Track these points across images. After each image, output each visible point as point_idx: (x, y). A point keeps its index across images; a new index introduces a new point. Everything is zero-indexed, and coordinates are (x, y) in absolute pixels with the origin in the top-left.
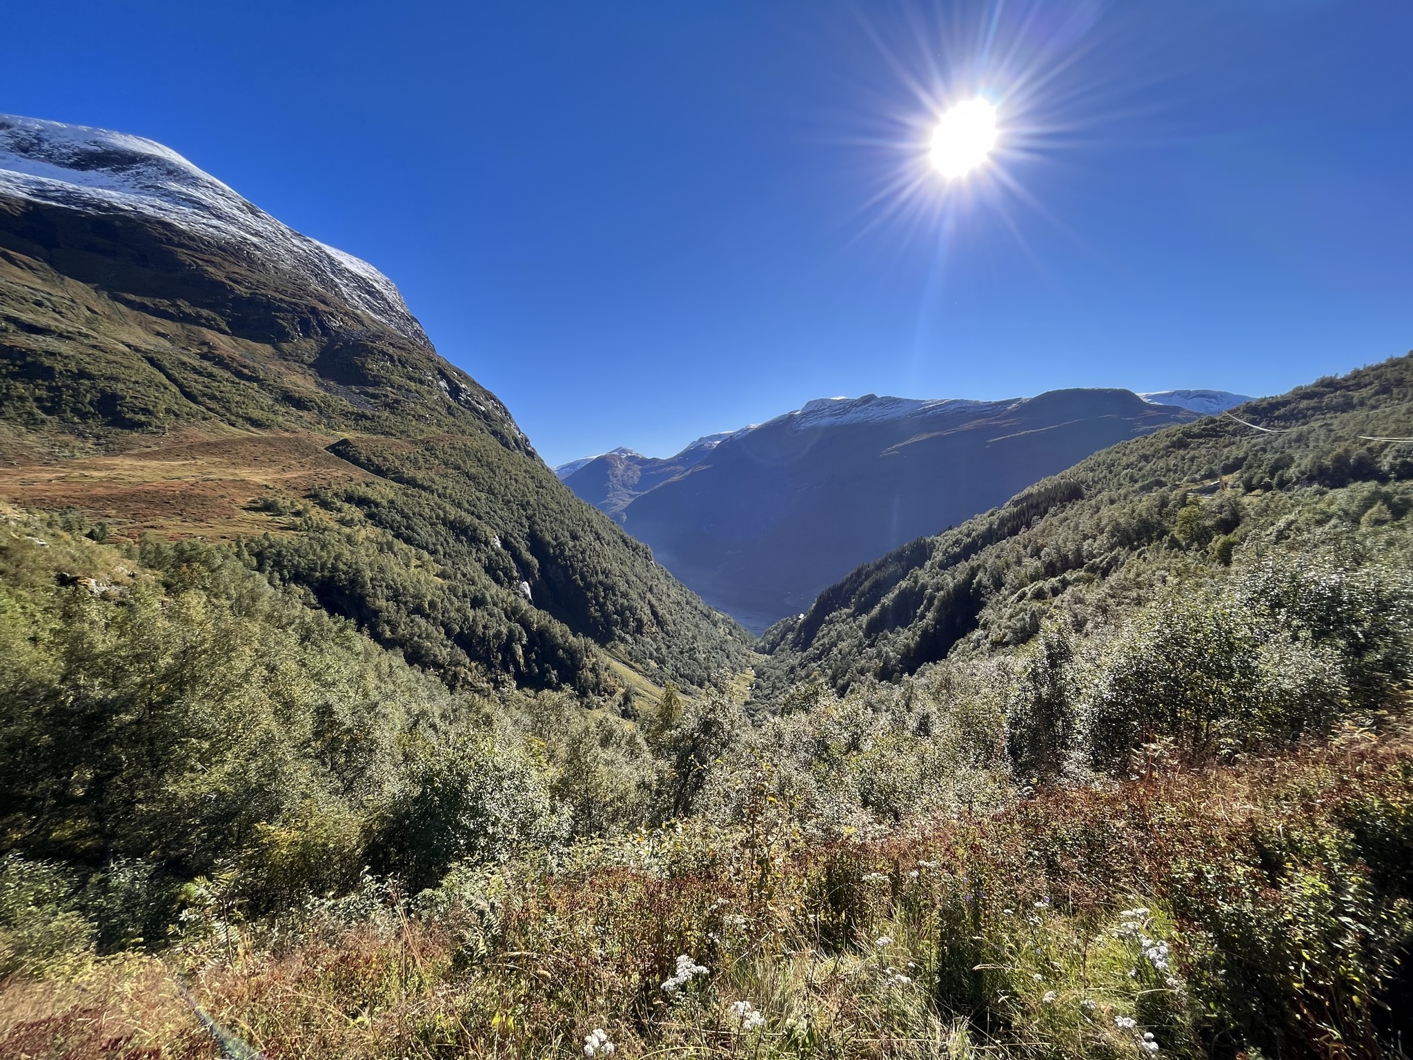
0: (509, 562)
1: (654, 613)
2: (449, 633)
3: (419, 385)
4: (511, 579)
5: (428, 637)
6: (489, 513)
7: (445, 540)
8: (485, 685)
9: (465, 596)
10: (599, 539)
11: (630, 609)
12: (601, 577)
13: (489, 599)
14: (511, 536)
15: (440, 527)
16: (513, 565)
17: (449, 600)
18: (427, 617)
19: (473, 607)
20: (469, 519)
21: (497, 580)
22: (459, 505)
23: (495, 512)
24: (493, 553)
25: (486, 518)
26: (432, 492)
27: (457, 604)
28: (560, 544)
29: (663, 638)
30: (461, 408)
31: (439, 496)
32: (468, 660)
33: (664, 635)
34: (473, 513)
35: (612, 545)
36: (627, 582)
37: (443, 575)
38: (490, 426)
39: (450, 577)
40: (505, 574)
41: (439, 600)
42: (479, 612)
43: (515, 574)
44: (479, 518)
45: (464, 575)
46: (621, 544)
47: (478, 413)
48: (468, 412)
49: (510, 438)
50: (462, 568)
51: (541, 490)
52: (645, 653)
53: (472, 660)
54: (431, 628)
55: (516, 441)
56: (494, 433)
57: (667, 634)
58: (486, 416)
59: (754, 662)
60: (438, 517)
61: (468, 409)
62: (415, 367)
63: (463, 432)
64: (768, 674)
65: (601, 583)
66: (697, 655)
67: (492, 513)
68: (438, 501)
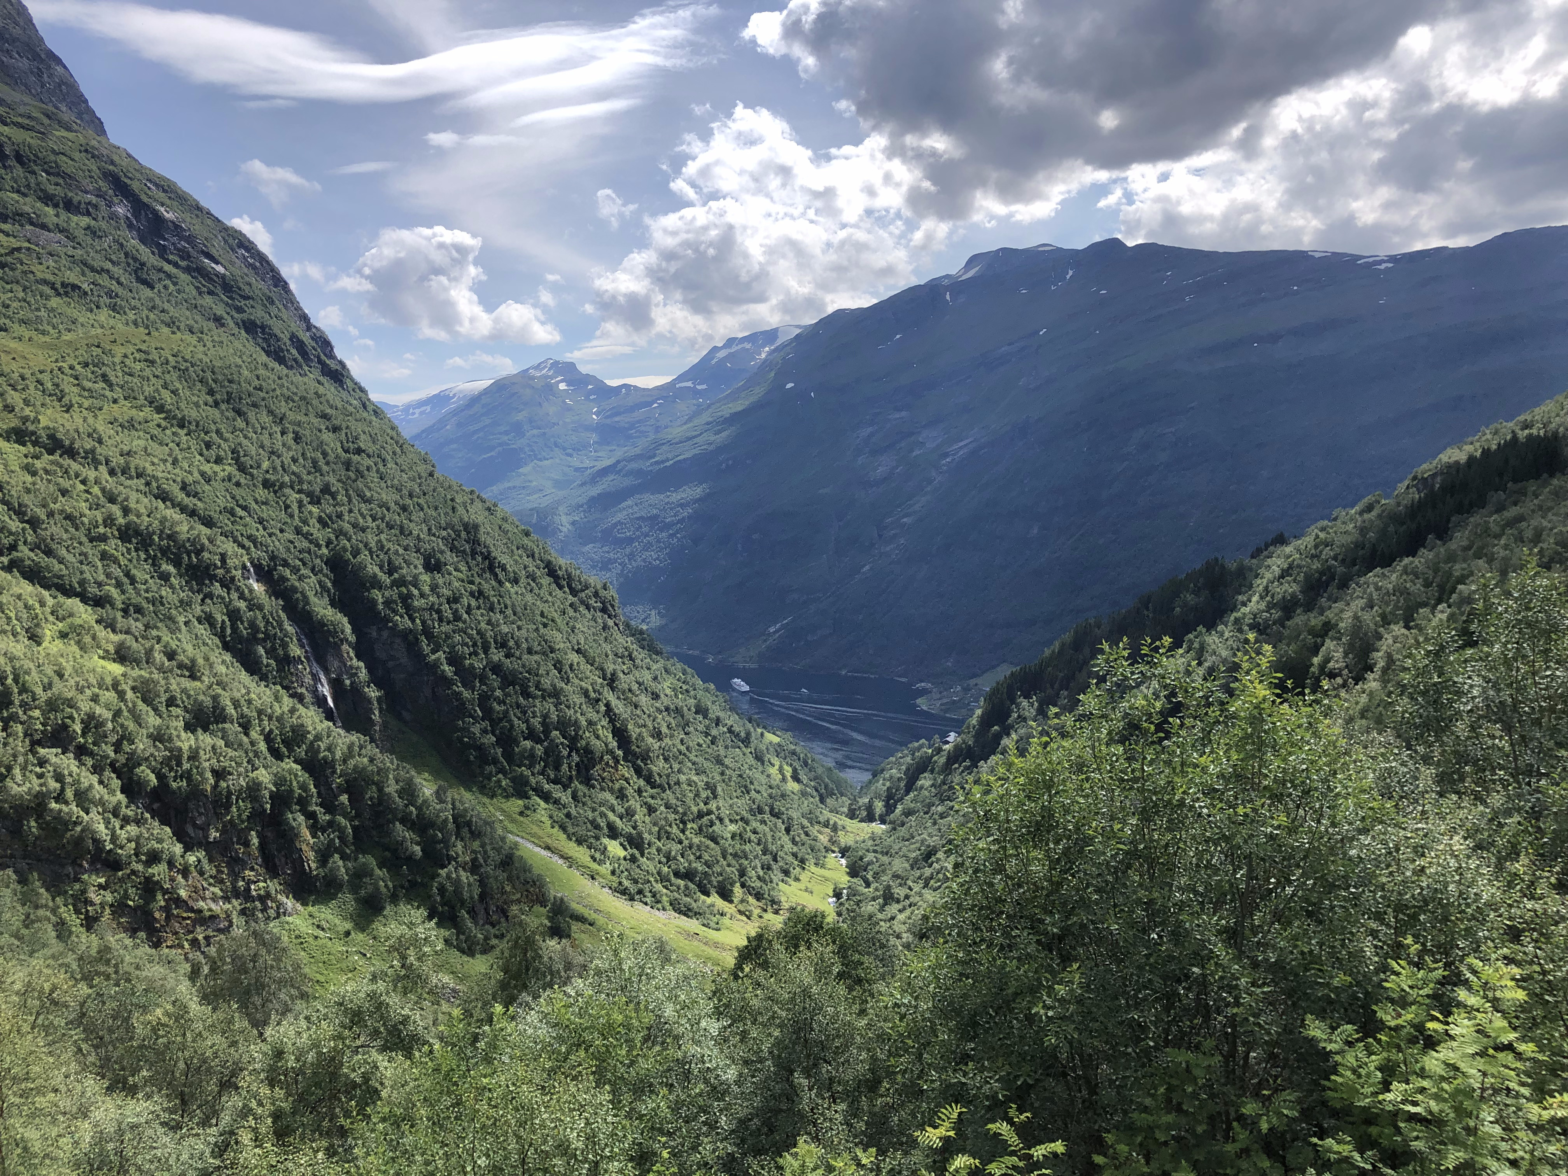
0: (280, 624)
1: (621, 734)
2: (131, 789)
3: (64, 215)
4: (286, 661)
5: (83, 798)
6: (232, 513)
7: (127, 574)
8: (218, 908)
9: (171, 702)
10: (491, 568)
11: (563, 725)
12: (497, 656)
13: (231, 710)
14: (285, 564)
15: (113, 546)
16: (289, 628)
17: (132, 711)
18: (81, 752)
19: (189, 727)
20: (185, 527)
21: (252, 667)
22: (163, 496)
23: (245, 508)
24: (242, 605)
25: (225, 520)
26: (96, 463)
27: (153, 720)
28: (400, 583)
29: (639, 791)
30: (168, 268)
31: (112, 473)
32: (178, 849)
33: (642, 782)
34: (193, 513)
35: (523, 581)
36: (558, 665)
37: (121, 656)
38: (240, 310)
39: (138, 662)
40: (270, 652)
41: (108, 715)
42: (206, 740)
43: (296, 651)
44: (208, 522)
45: (171, 655)
46: (546, 581)
47: (211, 280)
48: (184, 277)
49: (285, 338)
50: (166, 638)
51: (356, 458)
52: (597, 827)
53: (188, 848)
54: (89, 779)
55: (300, 346)
56: (250, 327)
57: (649, 780)
58: (227, 286)
59: (845, 839)
60: (109, 521)
61: (188, 270)
62: (54, 171)
63: (171, 324)
64: (875, 867)
65: (496, 668)
66: (717, 828)
67: (240, 512)
68: (110, 482)
